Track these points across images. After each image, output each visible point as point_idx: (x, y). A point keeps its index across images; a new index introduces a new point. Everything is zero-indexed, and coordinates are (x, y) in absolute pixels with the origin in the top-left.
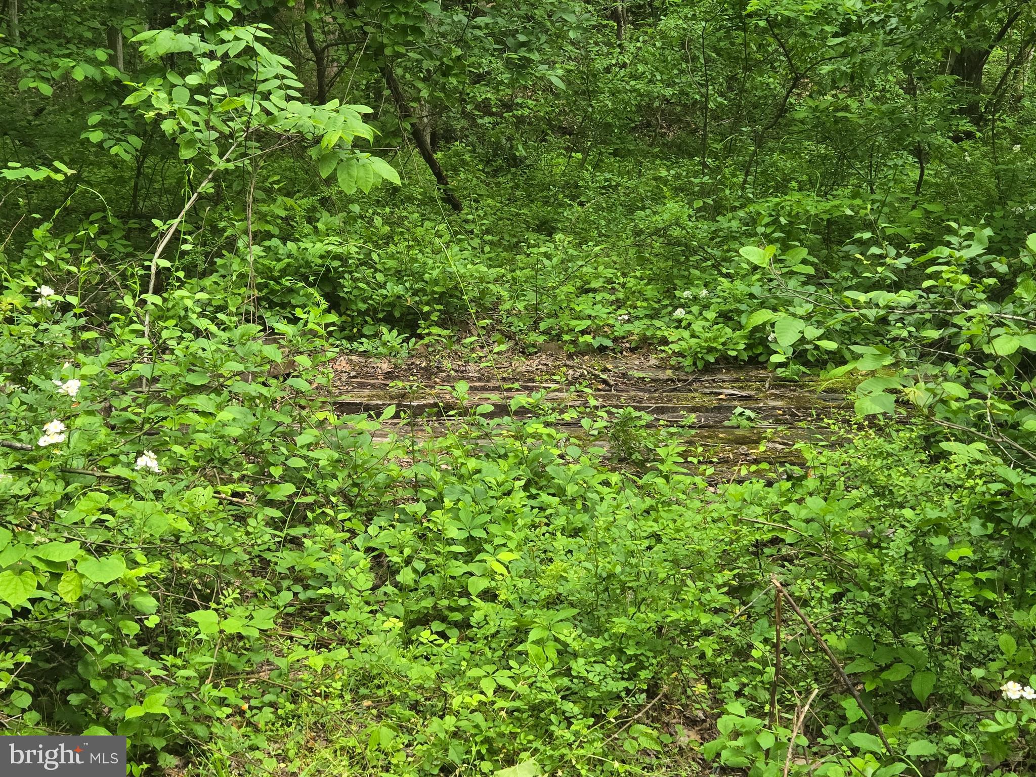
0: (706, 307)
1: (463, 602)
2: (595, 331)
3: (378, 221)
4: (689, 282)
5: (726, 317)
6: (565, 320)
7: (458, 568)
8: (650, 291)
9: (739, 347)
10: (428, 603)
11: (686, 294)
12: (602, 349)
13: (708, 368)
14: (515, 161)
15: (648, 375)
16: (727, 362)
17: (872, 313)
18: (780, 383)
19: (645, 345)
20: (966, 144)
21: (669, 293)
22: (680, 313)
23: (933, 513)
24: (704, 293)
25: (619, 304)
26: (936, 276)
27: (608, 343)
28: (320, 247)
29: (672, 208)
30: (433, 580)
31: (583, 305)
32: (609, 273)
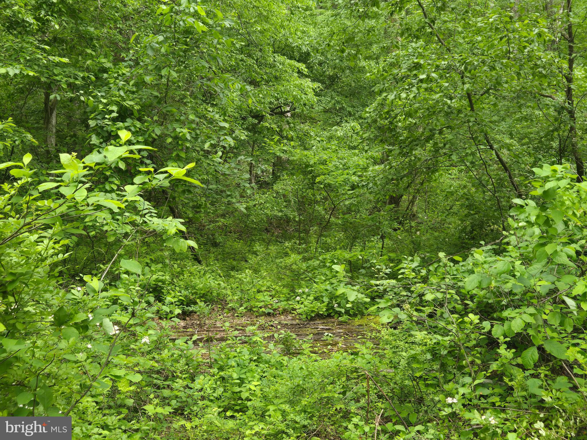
0: (309, 295)
1: (240, 402)
2: (266, 307)
3: (176, 266)
4: (300, 287)
5: (316, 299)
6: (253, 303)
7: (237, 389)
8: (285, 290)
9: (323, 310)
10: (226, 403)
11: (300, 291)
12: (269, 314)
13: (312, 319)
14: (215, 245)
15: (289, 323)
16: (319, 316)
17: (381, 288)
18: (341, 323)
19: (285, 312)
20: (398, 232)
21: (293, 291)
22: (298, 298)
23: (413, 352)
24: (307, 290)
25: (272, 296)
26: (403, 273)
27: (272, 311)
28: (155, 277)
29: (294, 257)
30: (228, 394)
31: (260, 296)
32: (268, 284)
